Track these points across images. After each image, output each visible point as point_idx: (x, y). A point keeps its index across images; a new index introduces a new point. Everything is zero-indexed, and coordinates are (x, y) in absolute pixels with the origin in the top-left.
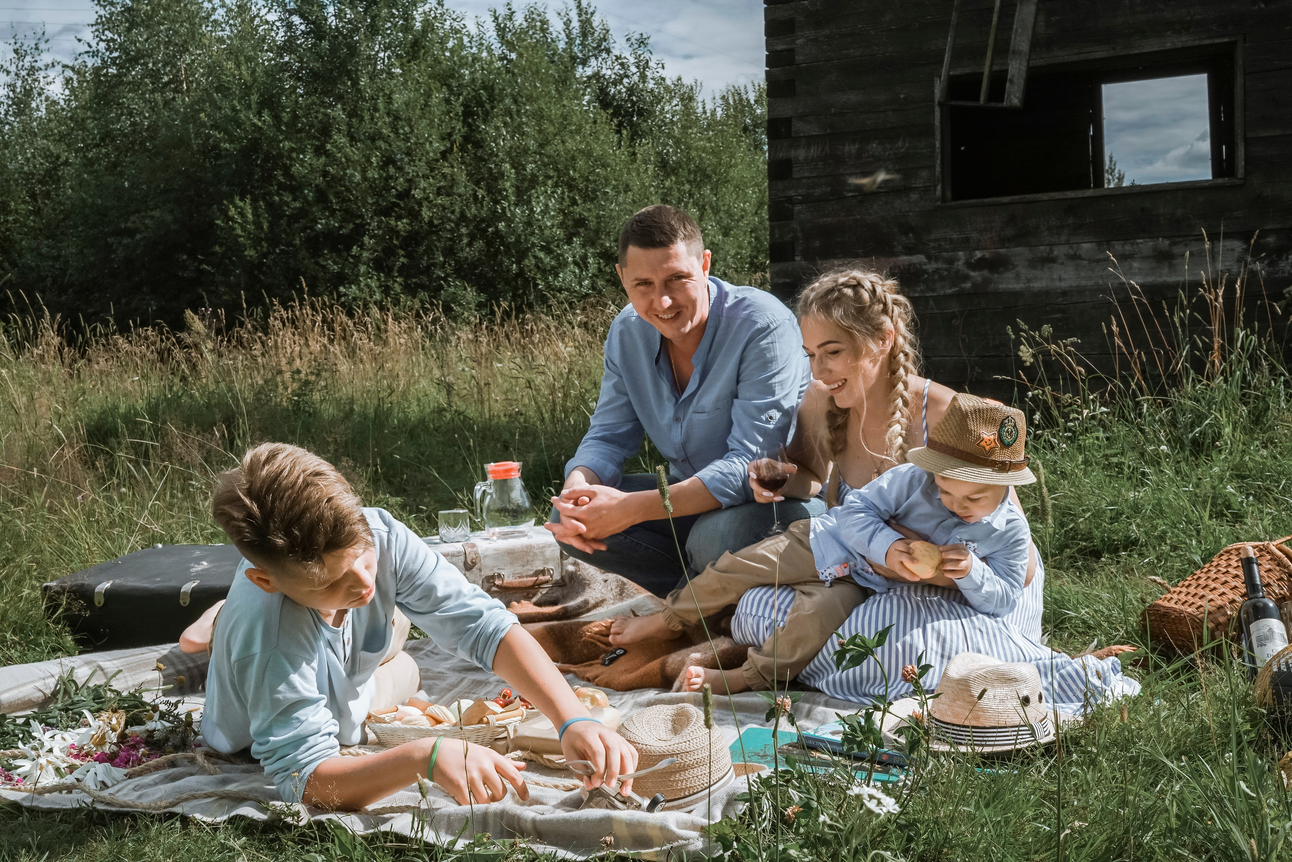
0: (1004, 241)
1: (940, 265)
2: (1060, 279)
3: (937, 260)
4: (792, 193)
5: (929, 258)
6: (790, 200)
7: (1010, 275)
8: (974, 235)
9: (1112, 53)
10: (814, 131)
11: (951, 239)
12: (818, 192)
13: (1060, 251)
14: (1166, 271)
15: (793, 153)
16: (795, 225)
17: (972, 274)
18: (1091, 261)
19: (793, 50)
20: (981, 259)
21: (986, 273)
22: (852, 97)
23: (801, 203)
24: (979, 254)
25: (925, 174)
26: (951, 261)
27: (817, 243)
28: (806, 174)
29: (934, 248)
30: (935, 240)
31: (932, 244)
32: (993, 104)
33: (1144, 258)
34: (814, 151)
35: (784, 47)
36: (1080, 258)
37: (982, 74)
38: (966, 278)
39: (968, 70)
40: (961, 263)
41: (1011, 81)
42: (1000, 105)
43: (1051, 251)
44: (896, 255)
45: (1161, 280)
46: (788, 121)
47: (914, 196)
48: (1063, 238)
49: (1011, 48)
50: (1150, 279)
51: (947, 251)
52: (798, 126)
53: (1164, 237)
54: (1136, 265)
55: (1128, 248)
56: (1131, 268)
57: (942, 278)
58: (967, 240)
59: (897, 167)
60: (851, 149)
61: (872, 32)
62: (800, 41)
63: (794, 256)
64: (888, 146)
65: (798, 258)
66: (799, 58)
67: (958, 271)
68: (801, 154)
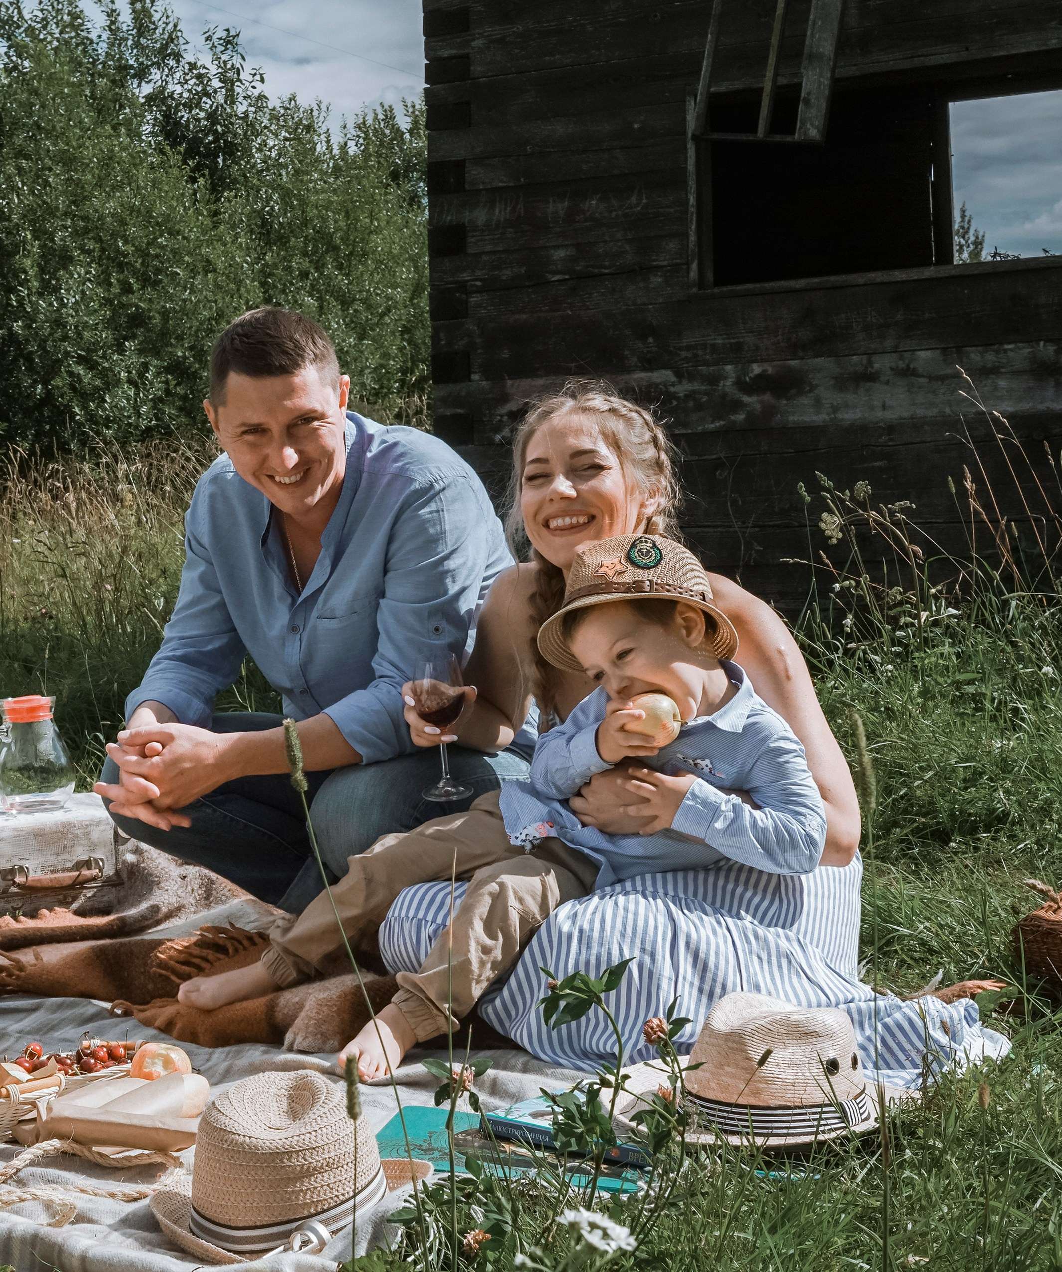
0: (796, 349)
1: (696, 386)
2: (884, 407)
3: (691, 378)
4: (466, 276)
5: (679, 375)
6: (463, 286)
7: (805, 400)
8: (750, 340)
9: (964, 56)
10: (501, 180)
11: (713, 345)
12: (506, 274)
13: (881, 363)
14: (1050, 392)
15: (467, 216)
16: (471, 326)
17: (746, 399)
18: (931, 378)
19: (467, 56)
20: (759, 377)
21: (767, 397)
22: (559, 129)
23: (479, 291)
24: (756, 369)
25: (672, 245)
26: (714, 380)
27: (506, 354)
28: (489, 248)
29: (686, 360)
30: (688, 348)
31: (684, 354)
32: (778, 138)
33: (1016, 373)
34: (501, 213)
35: (453, 52)
36: (914, 373)
37: (762, 89)
38: (737, 405)
39: (738, 85)
40: (729, 382)
41: (807, 102)
42: (789, 139)
43: (870, 363)
44: (628, 370)
45: (1042, 407)
46: (459, 166)
47: (657, 280)
48: (889, 343)
49: (806, 50)
50: (1025, 406)
51: (707, 364)
52: (476, 174)
53: (1046, 341)
54: (1002, 383)
55: (990, 358)
56: (996, 388)
57: (699, 407)
58: (738, 348)
59: (629, 236)
60: (557, 207)
61: (590, 29)
62: (478, 43)
63: (470, 373)
64: (615, 203)
65: (475, 377)
66: (477, 69)
67: (724, 395)
68: (480, 216)
